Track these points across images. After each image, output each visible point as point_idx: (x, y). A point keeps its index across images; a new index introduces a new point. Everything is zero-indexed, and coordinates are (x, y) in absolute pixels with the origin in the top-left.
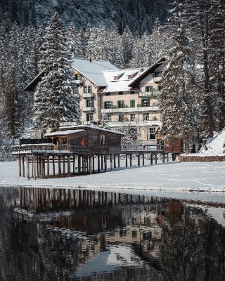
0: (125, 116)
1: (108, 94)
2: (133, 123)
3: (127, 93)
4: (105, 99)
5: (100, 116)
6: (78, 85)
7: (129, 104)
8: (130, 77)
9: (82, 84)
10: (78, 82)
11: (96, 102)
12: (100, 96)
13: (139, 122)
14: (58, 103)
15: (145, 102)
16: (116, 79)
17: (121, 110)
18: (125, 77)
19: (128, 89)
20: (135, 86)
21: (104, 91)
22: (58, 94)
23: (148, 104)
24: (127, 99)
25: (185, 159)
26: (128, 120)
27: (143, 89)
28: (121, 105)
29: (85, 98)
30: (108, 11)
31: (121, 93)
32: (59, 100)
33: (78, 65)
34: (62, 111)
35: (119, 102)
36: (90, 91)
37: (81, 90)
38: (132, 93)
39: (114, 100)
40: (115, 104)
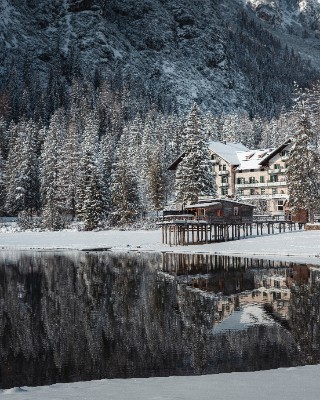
0: (256, 190)
1: (241, 171)
2: (264, 197)
3: (257, 170)
4: (238, 175)
5: (234, 190)
6: (214, 164)
7: (259, 180)
8: (260, 156)
9: (218, 163)
11: (230, 179)
12: (234, 173)
13: (268, 196)
14: (197, 180)
15: (274, 178)
16: (247, 158)
17: (253, 185)
18: (256, 157)
19: (258, 167)
20: (265, 164)
21: (237, 169)
22: (196, 172)
23: (276, 180)
24: (257, 175)
25: (310, 228)
26: (258, 194)
27: (272, 167)
28: (252, 181)
29: (220, 175)
31: (252, 170)
32: (198, 177)
33: (214, 147)
34: (201, 186)
35: (250, 178)
36: (224, 169)
37: (217, 168)
38: (263, 170)
39: (246, 176)
40: (247, 180)
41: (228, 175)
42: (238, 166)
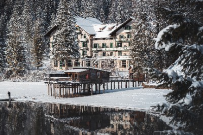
0: (107, 53)
1: (96, 39)
2: (112, 58)
3: (107, 39)
4: (95, 42)
5: (92, 52)
6: (78, 33)
7: (109, 46)
9: (80, 33)
10: (77, 31)
11: (89, 44)
12: (92, 40)
13: (117, 57)
14: (67, 47)
15: (120, 44)
16: (101, 30)
17: (104, 49)
18: (107, 29)
19: (109, 36)
20: (113, 35)
21: (94, 37)
22: (66, 41)
24: (108, 42)
26: (108, 56)
27: (118, 37)
29: (82, 42)
31: (104, 39)
32: (68, 45)
34: (70, 51)
35: (103, 44)
36: (85, 37)
37: (79, 36)
38: (111, 39)
39: (100, 43)
40: (101, 45)
41: (87, 42)
42: (94, 35)
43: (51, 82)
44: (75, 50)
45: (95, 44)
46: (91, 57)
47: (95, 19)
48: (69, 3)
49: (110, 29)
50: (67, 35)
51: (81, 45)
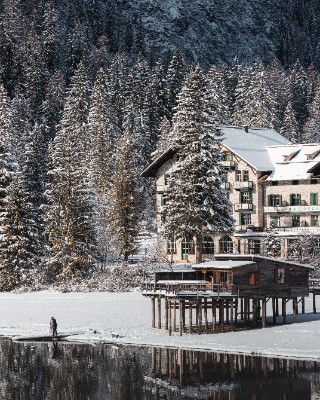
0: (302, 219)
1: (275, 183)
3: (305, 182)
5: (263, 216)
7: (308, 200)
8: (309, 156)
9: (233, 168)
11: (256, 196)
12: (263, 186)
16: (286, 160)
18: (301, 157)
19: (307, 176)
21: (269, 179)
24: (305, 191)
26: (306, 225)
28: (295, 200)
29: (237, 190)
30: (261, 23)
31: (295, 182)
32: (202, 199)
34: (207, 214)
35: (292, 196)
36: (246, 178)
37: (231, 176)
38: (314, 182)
39: (285, 193)
40: (287, 199)
41: (251, 190)
42: (269, 173)
43: (158, 292)
44: (220, 211)
45: (271, 196)
46: (261, 229)
47: (271, 133)
48: (205, 90)
49: (311, 157)
50: (200, 174)
51: (234, 197)
